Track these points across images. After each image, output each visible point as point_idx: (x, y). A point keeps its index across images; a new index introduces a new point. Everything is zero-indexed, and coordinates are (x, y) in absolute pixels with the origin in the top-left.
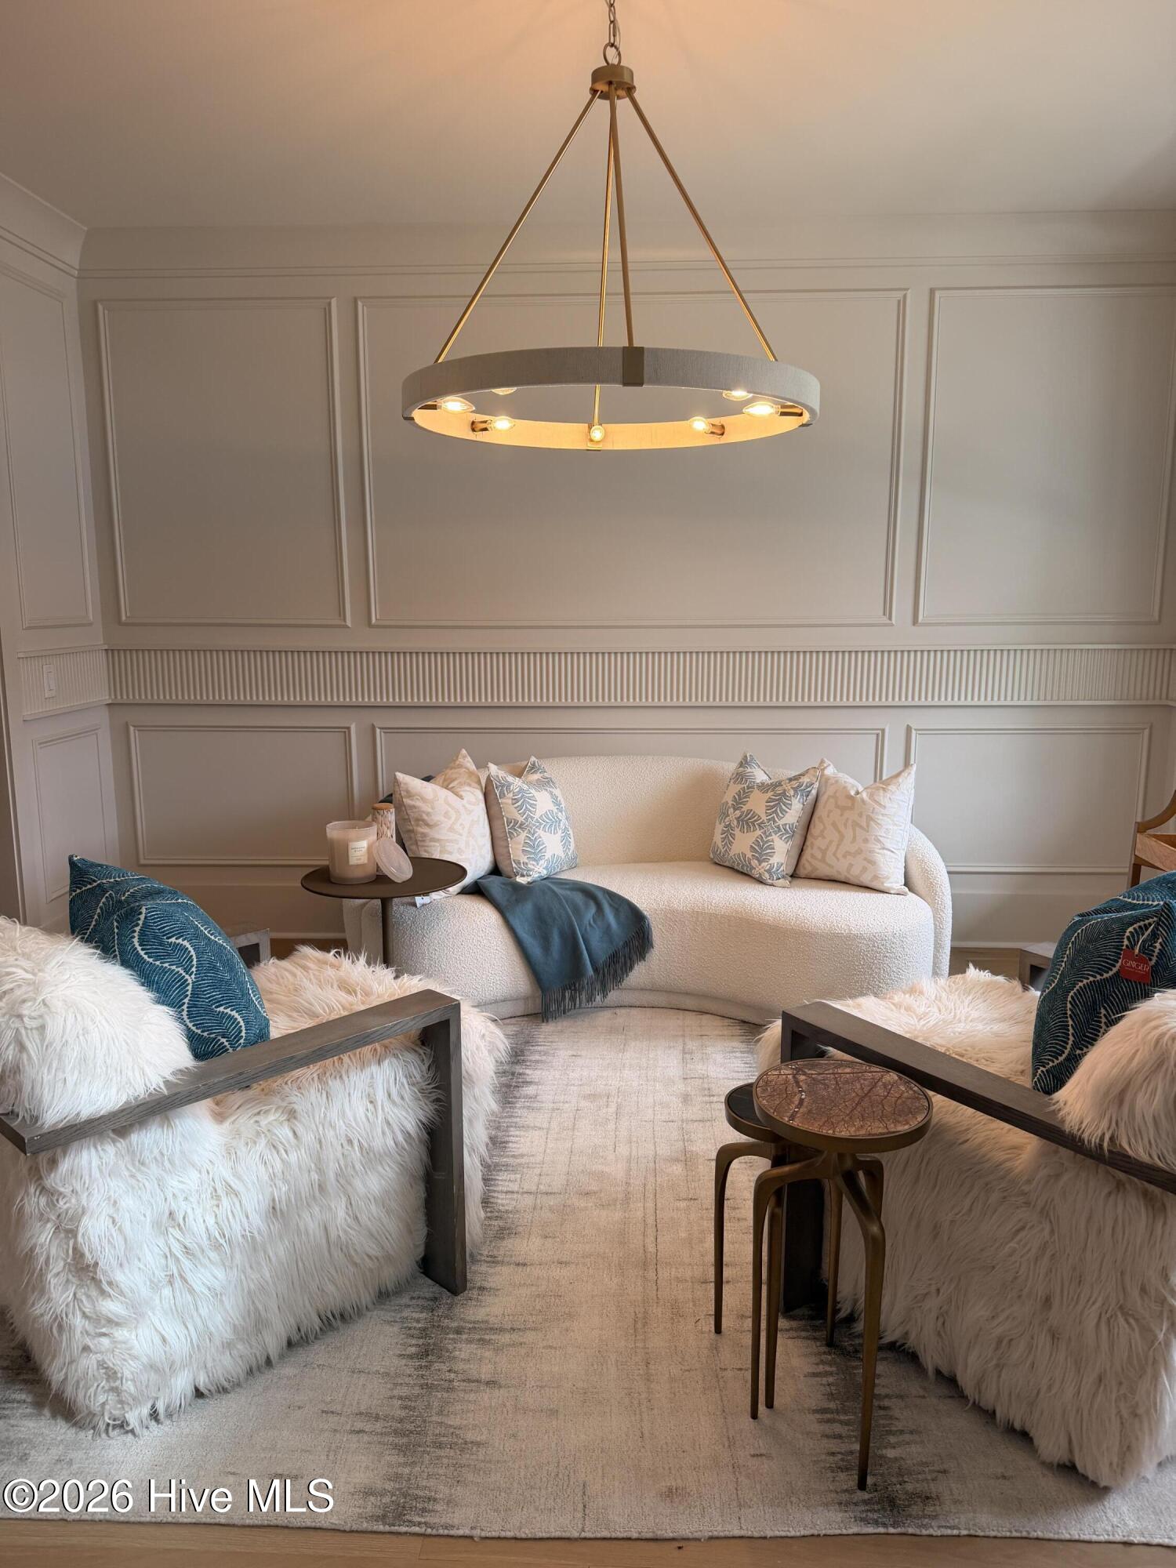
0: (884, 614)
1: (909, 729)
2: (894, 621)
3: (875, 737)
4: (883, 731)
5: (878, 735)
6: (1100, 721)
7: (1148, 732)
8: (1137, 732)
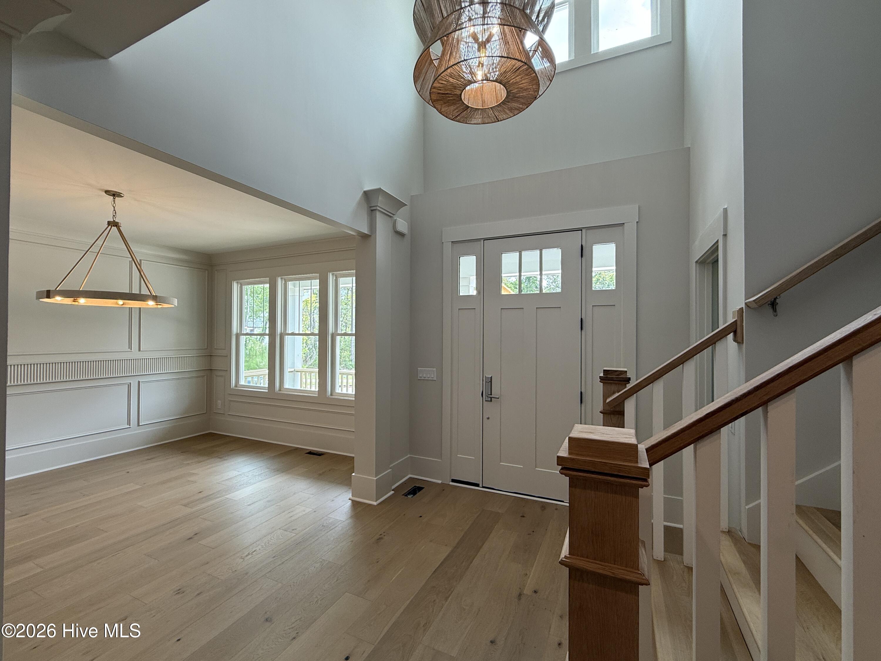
0: (129, 348)
1: (139, 382)
2: (132, 350)
3: (127, 385)
4: (130, 383)
5: (128, 385)
6: (194, 375)
7: (206, 376)
8: (203, 376)
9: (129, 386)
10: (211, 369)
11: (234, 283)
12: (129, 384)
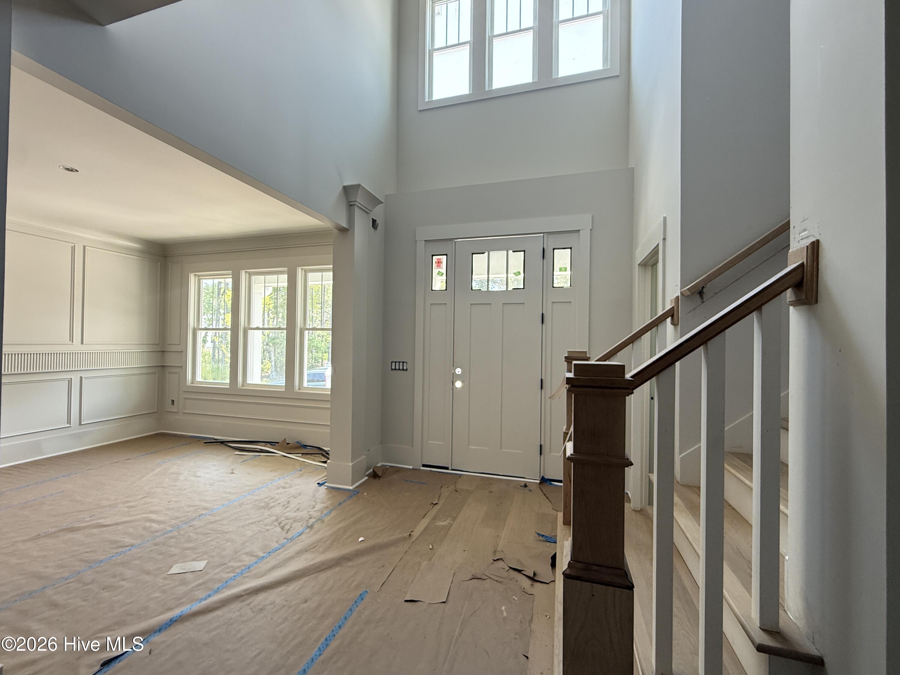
0: (70, 341)
1: (81, 378)
2: (74, 343)
3: (67, 381)
6: (144, 371)
7: (157, 373)
8: (154, 373)
9: (70, 381)
10: (163, 366)
11: (192, 276)
12: (70, 379)
